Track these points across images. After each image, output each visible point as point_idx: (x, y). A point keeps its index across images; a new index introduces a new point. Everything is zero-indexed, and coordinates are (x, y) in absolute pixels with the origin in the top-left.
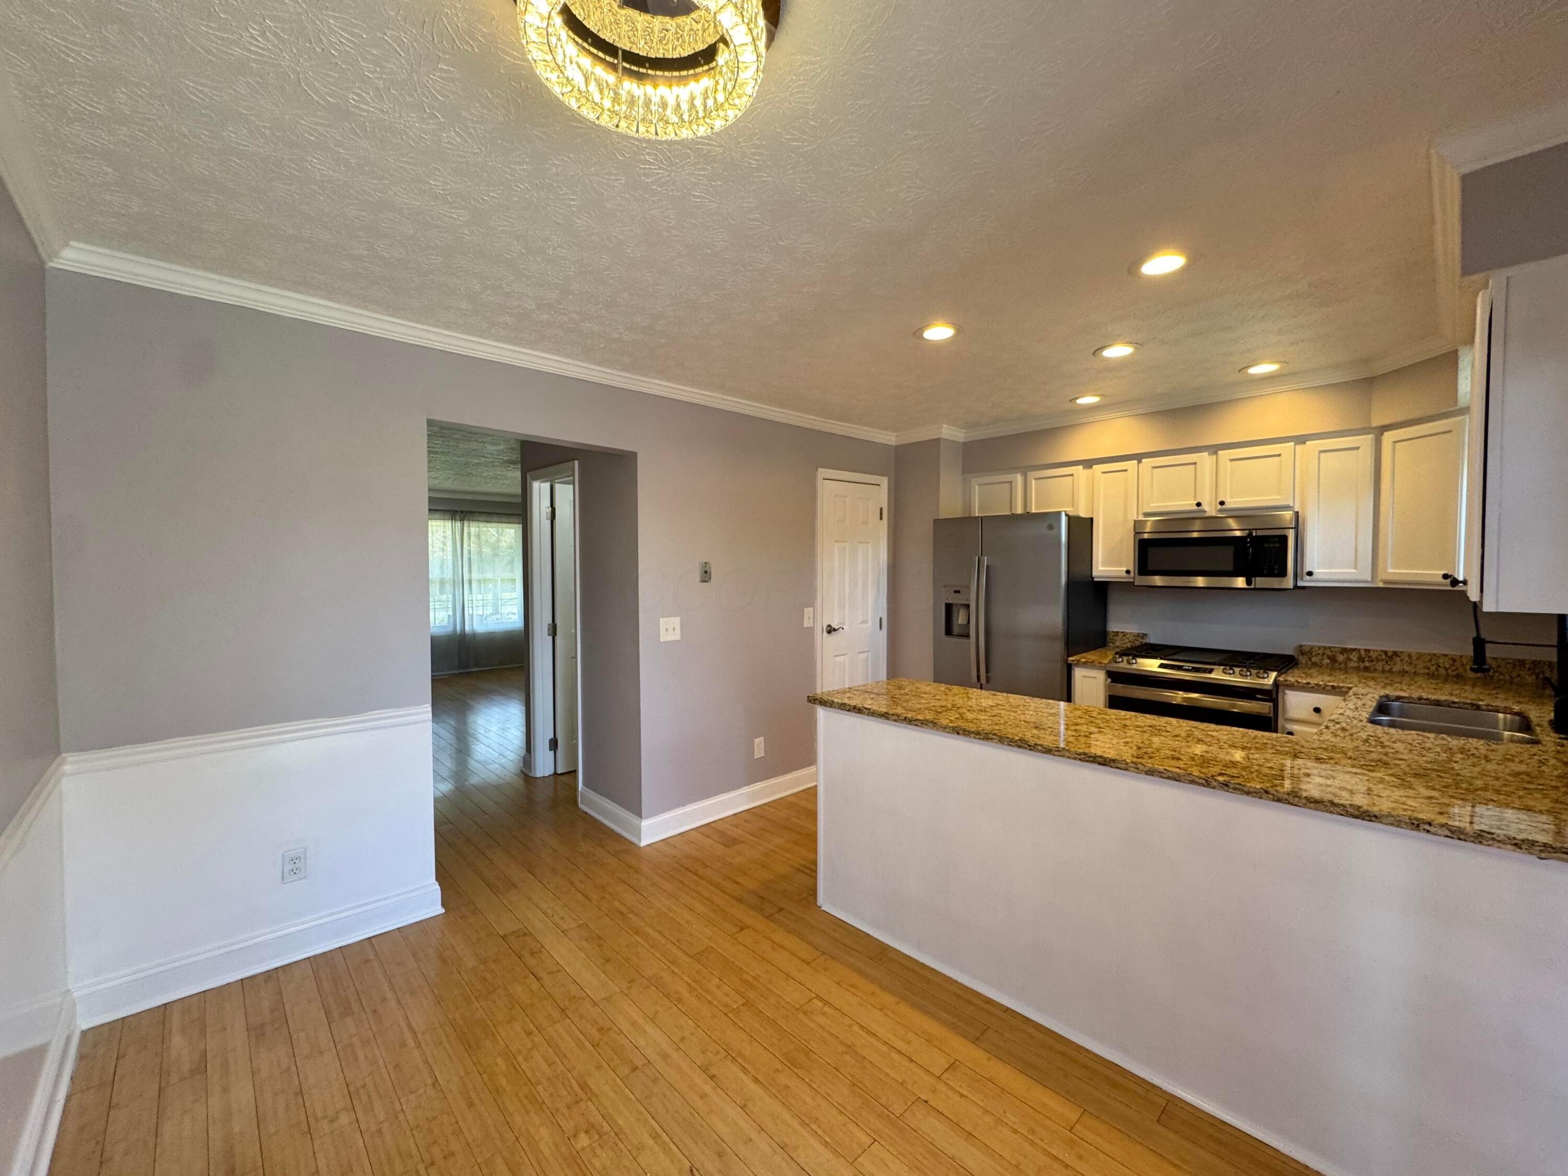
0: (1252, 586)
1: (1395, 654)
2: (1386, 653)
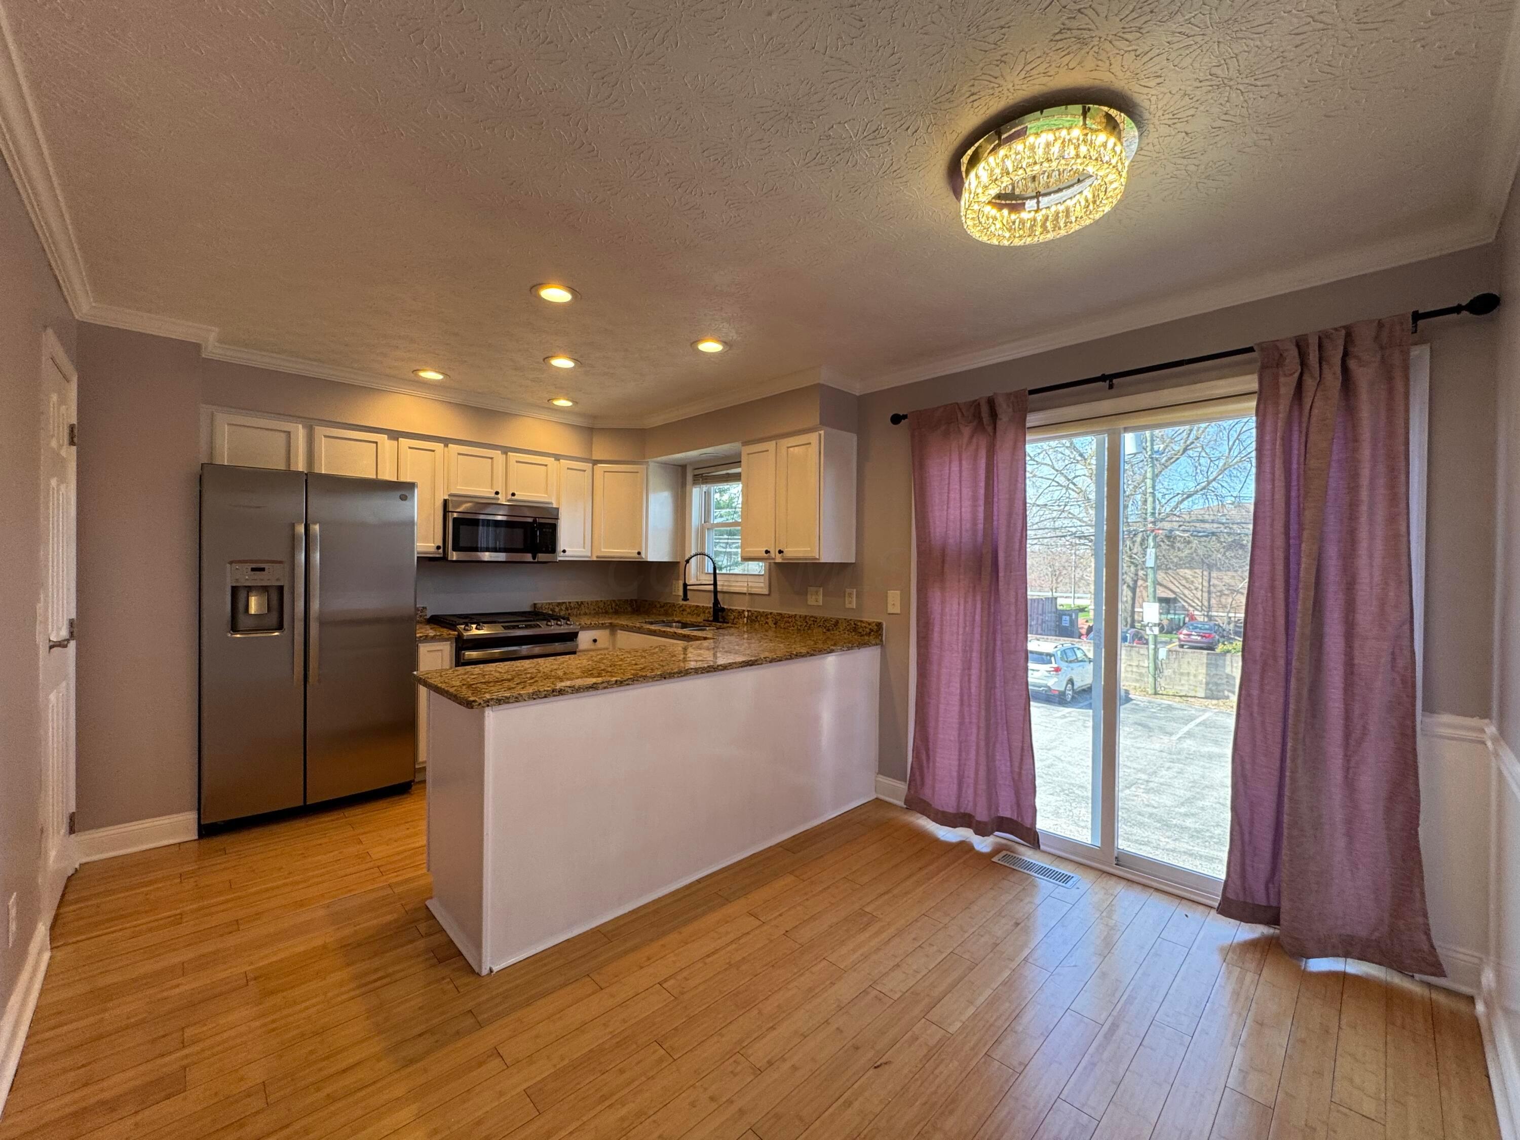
0: (536, 560)
1: (582, 603)
2: (578, 603)
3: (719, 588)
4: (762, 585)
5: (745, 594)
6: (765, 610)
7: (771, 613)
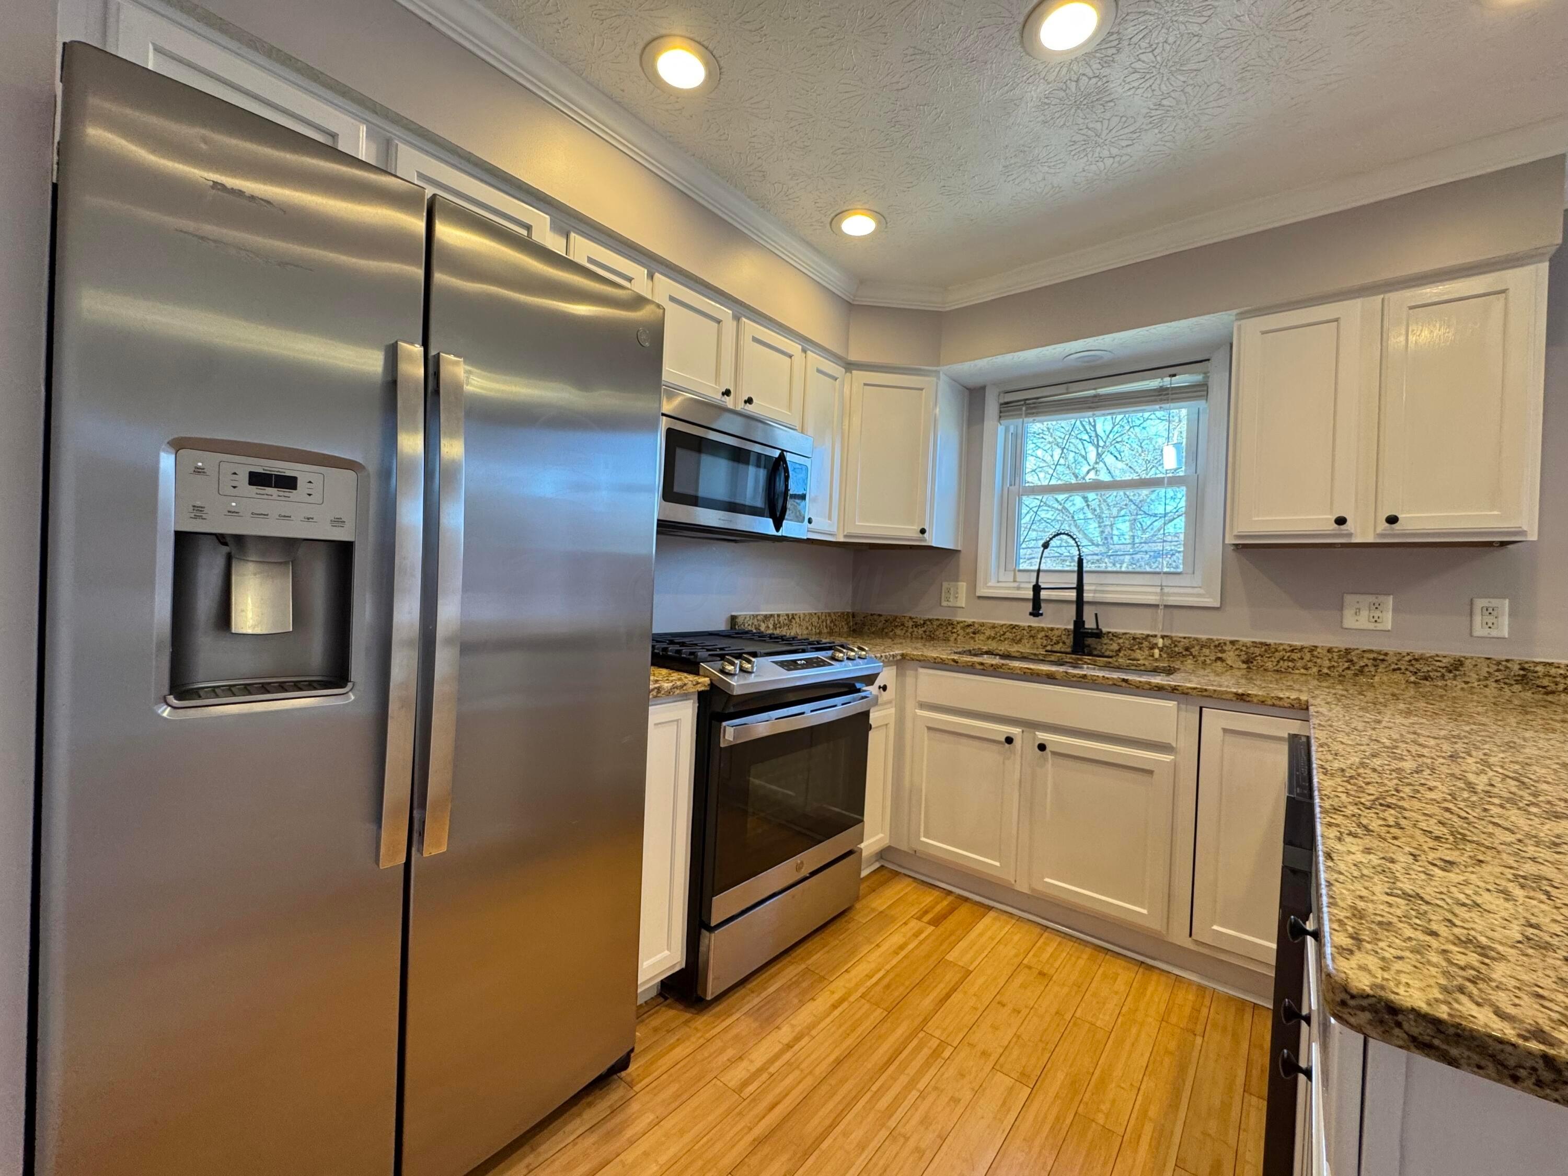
0: (779, 533)
3: (1087, 596)
4: (1201, 591)
5: (1157, 606)
6: (1215, 637)
7: (1233, 643)
